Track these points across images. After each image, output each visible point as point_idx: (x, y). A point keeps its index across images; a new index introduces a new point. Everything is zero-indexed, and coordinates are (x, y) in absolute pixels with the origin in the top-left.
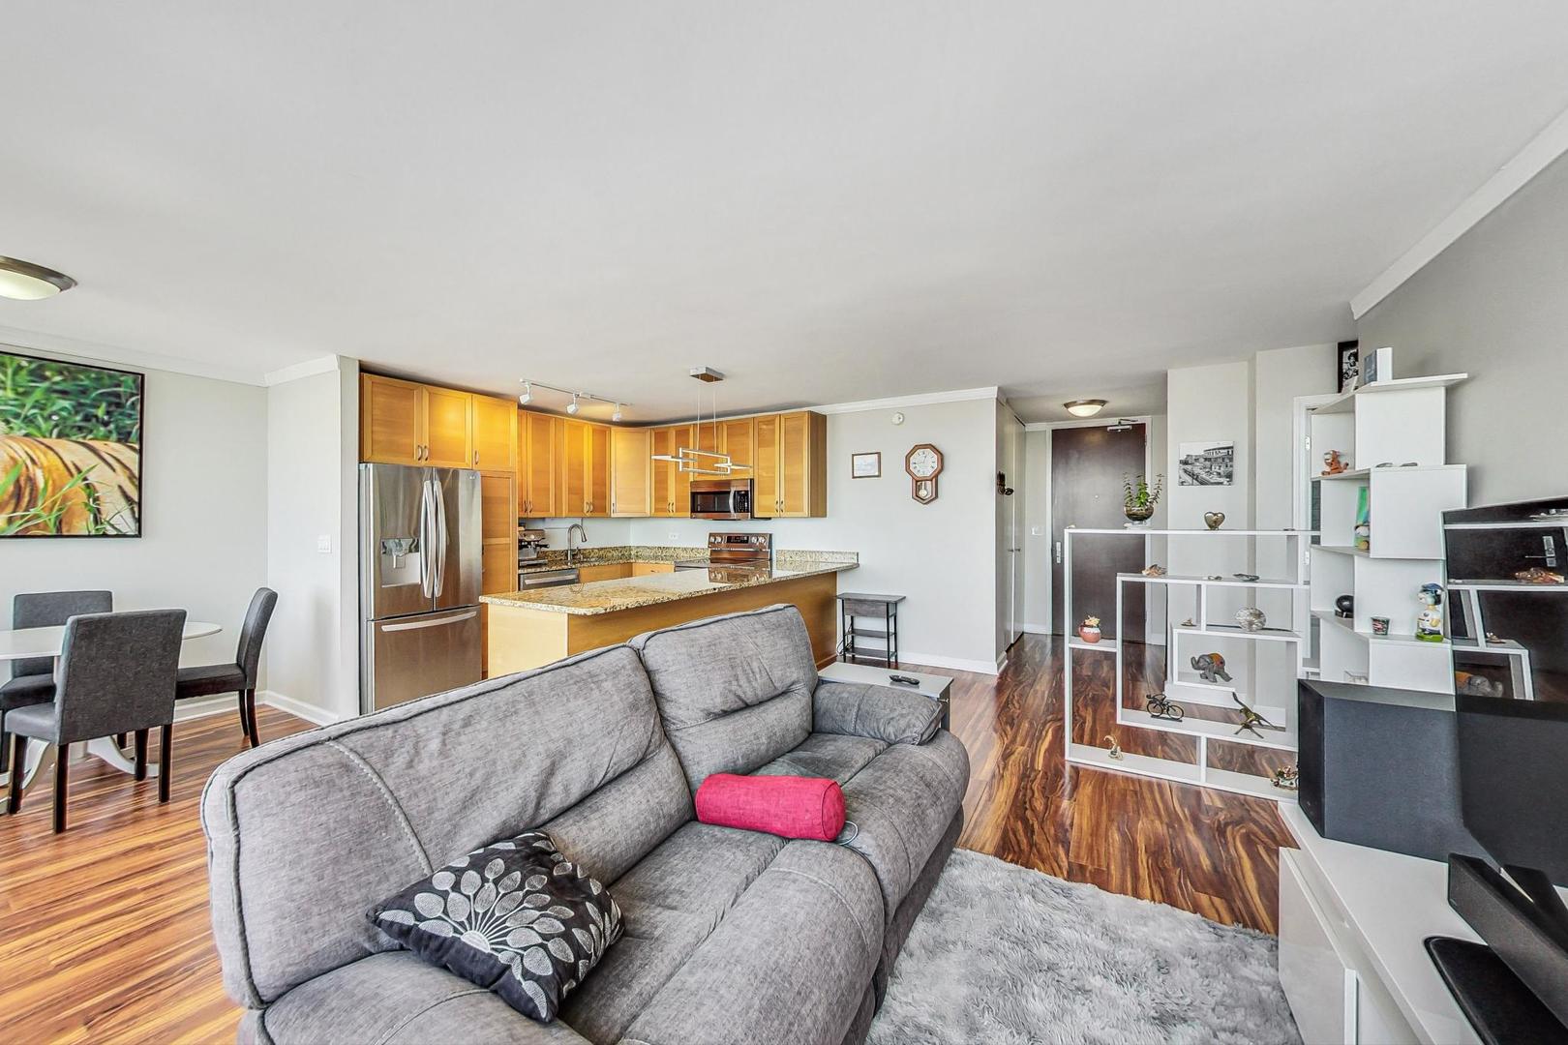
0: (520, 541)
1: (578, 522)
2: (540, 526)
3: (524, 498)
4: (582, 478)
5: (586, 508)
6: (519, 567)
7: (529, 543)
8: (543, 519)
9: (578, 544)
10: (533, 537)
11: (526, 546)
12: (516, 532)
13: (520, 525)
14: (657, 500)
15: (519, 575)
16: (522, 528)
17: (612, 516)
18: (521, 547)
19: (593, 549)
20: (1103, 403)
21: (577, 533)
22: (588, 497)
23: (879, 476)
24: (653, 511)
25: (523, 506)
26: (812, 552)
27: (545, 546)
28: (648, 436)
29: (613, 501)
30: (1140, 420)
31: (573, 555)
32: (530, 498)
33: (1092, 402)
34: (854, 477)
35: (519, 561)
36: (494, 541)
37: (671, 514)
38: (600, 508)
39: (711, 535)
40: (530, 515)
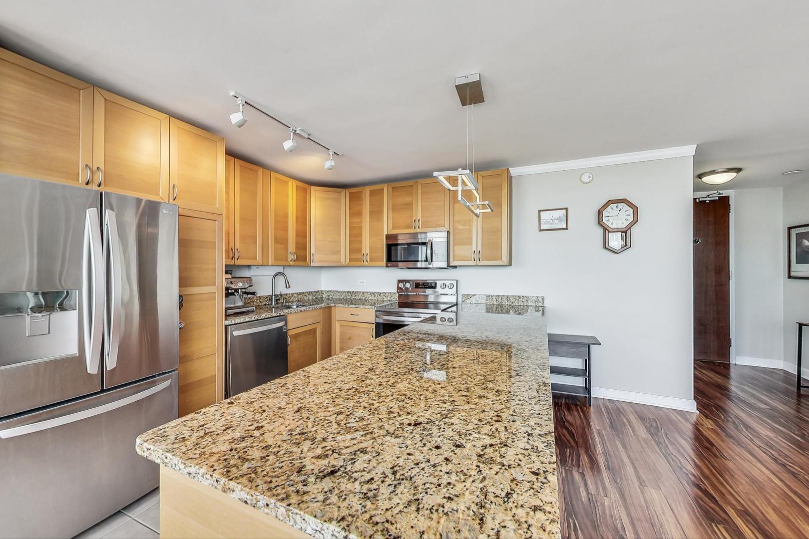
0: (227, 289)
1: (281, 269)
2: (246, 273)
3: (231, 246)
4: (286, 230)
5: (290, 257)
6: (227, 316)
7: (236, 290)
8: (249, 266)
9: (281, 289)
10: (240, 285)
11: (233, 294)
12: (222, 280)
13: (226, 273)
14: (351, 251)
15: (226, 327)
16: (229, 276)
17: (312, 264)
18: (228, 295)
19: (293, 294)
20: (738, 170)
21: (281, 281)
22: (291, 247)
23: (566, 229)
24: (347, 261)
25: (230, 252)
26: (498, 296)
27: (253, 293)
28: (344, 196)
29: (313, 251)
30: (725, 193)
31: (277, 300)
32: (237, 246)
33: (730, 170)
34: (541, 230)
35: (227, 309)
36: (194, 290)
37: (365, 263)
38: (302, 259)
39: (399, 281)
40: (238, 263)
